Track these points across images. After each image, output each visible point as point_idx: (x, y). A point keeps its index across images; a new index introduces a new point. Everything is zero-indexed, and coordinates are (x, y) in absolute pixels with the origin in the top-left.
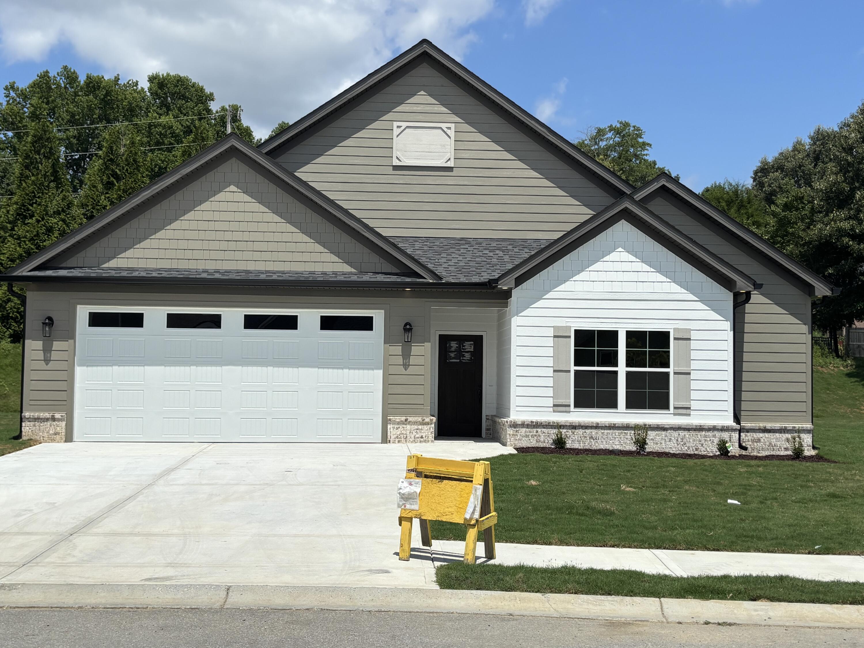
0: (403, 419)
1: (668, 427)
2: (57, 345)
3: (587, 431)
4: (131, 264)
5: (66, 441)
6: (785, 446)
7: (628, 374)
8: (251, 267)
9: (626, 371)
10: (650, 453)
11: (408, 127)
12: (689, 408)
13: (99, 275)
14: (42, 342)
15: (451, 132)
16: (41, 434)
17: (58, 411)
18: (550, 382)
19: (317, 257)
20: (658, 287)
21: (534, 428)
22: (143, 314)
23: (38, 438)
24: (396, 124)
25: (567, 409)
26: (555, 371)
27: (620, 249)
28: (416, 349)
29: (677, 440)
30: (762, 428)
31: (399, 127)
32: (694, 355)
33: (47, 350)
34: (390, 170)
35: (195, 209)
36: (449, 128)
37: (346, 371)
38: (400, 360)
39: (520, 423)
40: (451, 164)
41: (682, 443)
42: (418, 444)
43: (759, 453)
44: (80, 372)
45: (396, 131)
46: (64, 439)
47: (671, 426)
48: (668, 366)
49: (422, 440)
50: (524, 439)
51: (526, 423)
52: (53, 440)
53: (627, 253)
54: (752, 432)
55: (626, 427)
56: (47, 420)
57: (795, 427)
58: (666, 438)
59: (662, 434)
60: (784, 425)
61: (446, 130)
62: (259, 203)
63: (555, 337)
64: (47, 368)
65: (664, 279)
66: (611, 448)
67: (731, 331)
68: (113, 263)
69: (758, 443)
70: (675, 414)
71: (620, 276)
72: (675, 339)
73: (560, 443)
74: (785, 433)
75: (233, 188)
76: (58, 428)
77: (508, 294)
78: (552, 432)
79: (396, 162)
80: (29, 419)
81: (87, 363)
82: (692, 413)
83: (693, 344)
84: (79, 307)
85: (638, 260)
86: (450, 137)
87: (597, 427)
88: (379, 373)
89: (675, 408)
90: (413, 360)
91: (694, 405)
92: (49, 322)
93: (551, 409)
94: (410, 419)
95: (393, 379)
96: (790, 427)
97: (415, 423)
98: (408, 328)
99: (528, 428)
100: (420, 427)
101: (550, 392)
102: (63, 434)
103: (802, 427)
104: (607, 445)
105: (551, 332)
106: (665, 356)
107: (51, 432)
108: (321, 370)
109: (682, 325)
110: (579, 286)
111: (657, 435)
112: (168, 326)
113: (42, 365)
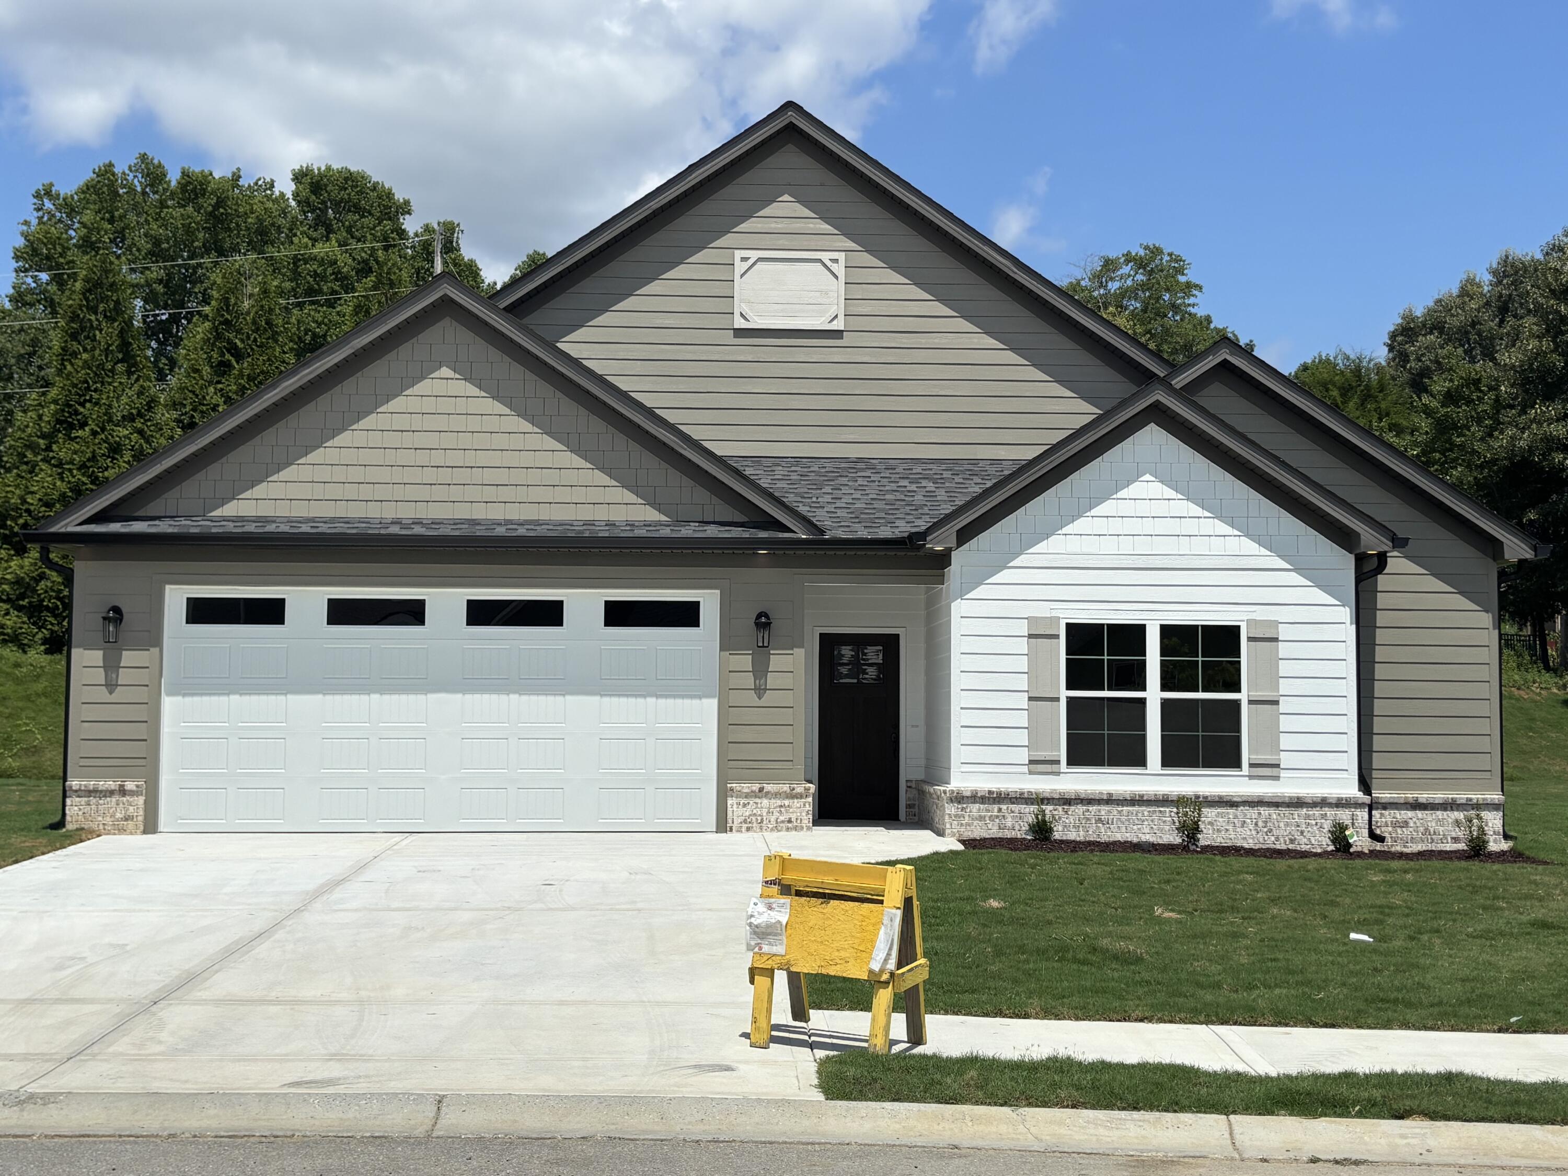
0: (756, 787)
1: (1239, 800)
2: (128, 657)
3: (1091, 809)
4: (265, 510)
5: (145, 832)
6: (1454, 834)
7: (1165, 703)
8: (479, 513)
9: (1161, 699)
10: (1206, 849)
11: (760, 259)
12: (1278, 766)
13: (205, 530)
14: (101, 653)
15: (839, 269)
16: (100, 819)
17: (132, 777)
18: (1022, 719)
19: (595, 495)
20: (1218, 546)
21: (994, 803)
22: (283, 600)
23: (94, 826)
24: (738, 254)
25: (1054, 768)
26: (1030, 699)
27: (1148, 477)
28: (778, 660)
29: (1256, 824)
30: (1411, 801)
31: (744, 259)
32: (1284, 668)
33: (111, 666)
34: (729, 337)
35: (378, 410)
36: (835, 261)
37: (651, 701)
38: (749, 680)
39: (969, 794)
40: (838, 325)
41: (1265, 830)
42: (783, 833)
43: (1405, 847)
44: (169, 705)
45: (740, 267)
46: (142, 828)
47: (1244, 799)
48: (1239, 690)
49: (790, 825)
50: (975, 823)
51: (979, 795)
52: (122, 831)
53: (1160, 484)
54: (1393, 809)
55: (1163, 801)
56: (111, 793)
57: (1471, 800)
58: (1236, 821)
59: (1228, 813)
60: (1450, 796)
61: (829, 263)
62: (493, 398)
63: (1030, 636)
64: (114, 698)
65: (1228, 530)
66: (1135, 840)
67: (1351, 624)
68: (229, 509)
69: (1404, 829)
70: (1251, 777)
71: (1148, 526)
72: (1250, 639)
73: (1042, 830)
74: (1452, 810)
75: (445, 372)
76: (131, 808)
77: (943, 560)
78: (1027, 810)
79: (739, 323)
80: (79, 793)
81: (184, 689)
82: (1283, 774)
83: (1283, 649)
84: (168, 587)
85: (1180, 496)
86: (836, 277)
87: (1109, 800)
88: (711, 705)
89: (1252, 765)
90: (772, 680)
91: (1285, 760)
92: (116, 615)
93: (1025, 769)
94: (768, 787)
95: (736, 715)
96: (1460, 799)
97: (777, 795)
98: (763, 622)
99: (983, 803)
100: (787, 802)
101: (1022, 737)
102: (140, 818)
103: (1484, 799)
104: (1128, 835)
105: (1023, 628)
106: (1231, 669)
107: (118, 815)
108: (606, 700)
109: (1262, 614)
110: (1073, 545)
111: (1218, 815)
112: (330, 622)
113: (102, 694)
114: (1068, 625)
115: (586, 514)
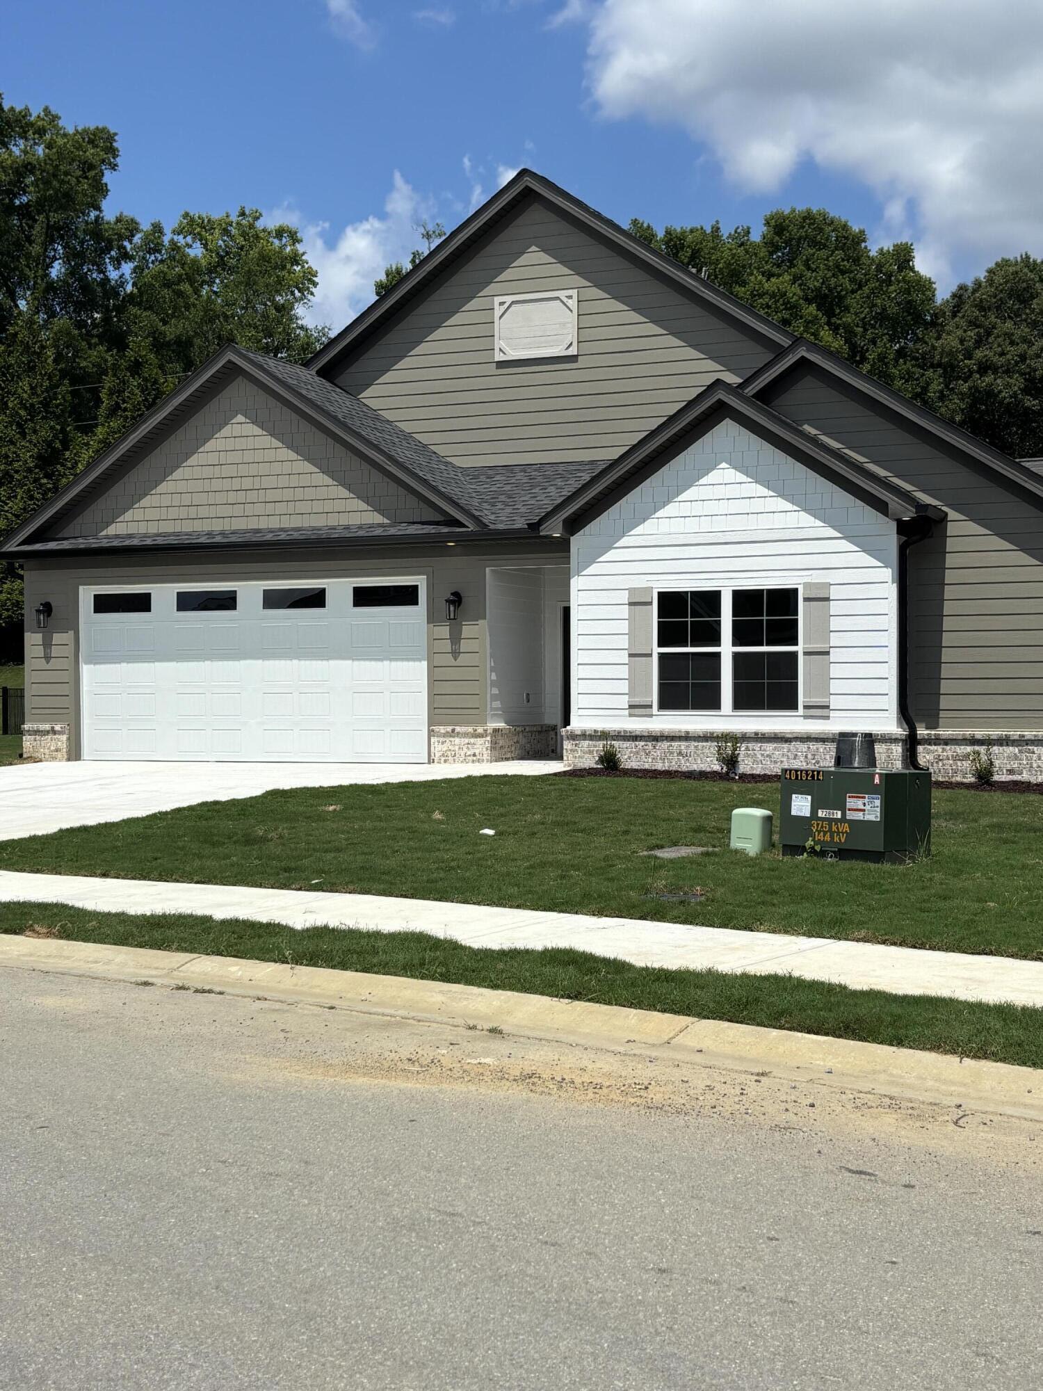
0: (449, 729)
1: (790, 736)
2: (57, 638)
3: (673, 744)
4: (132, 529)
5: (69, 760)
6: (1009, 767)
7: (736, 656)
8: (263, 524)
9: (733, 653)
10: (744, 777)
11: (513, 303)
12: (828, 707)
13: (88, 546)
14: (41, 635)
15: (573, 303)
16: (42, 750)
17: (57, 721)
18: (624, 672)
19: (339, 505)
20: (779, 521)
21: (600, 740)
22: (150, 594)
23: (36, 755)
24: (497, 300)
25: (647, 711)
26: (631, 655)
27: (724, 465)
28: (468, 630)
29: (806, 757)
30: (969, 737)
31: (502, 304)
32: (835, 624)
33: (47, 644)
34: (492, 369)
35: (199, 451)
36: (570, 297)
37: (386, 663)
38: (447, 646)
39: (579, 733)
40: (573, 351)
41: (814, 761)
42: (470, 764)
43: (964, 777)
44: (86, 671)
45: (498, 311)
46: (66, 757)
47: (795, 735)
48: (796, 644)
49: (475, 758)
50: (586, 756)
51: (587, 733)
52: (54, 759)
53: (733, 471)
54: (954, 745)
56: (48, 732)
57: (1023, 736)
58: (789, 754)
59: (783, 748)
60: (1004, 733)
61: (565, 300)
62: (271, 435)
63: (631, 604)
64: (48, 667)
65: (789, 506)
66: (708, 770)
67: (893, 583)
68: (112, 530)
69: (963, 762)
70: (805, 717)
71: (723, 507)
72: (806, 600)
73: (610, 762)
74: (1007, 745)
75: (240, 418)
76: (59, 743)
77: (562, 547)
78: (625, 746)
79: (499, 357)
80: (31, 732)
81: (92, 661)
82: (832, 714)
83: (834, 608)
84: (81, 588)
85: (750, 480)
86: (571, 311)
87: (687, 737)
88: (425, 663)
89: (806, 707)
90: (464, 645)
91: (835, 702)
92: (47, 609)
93: (627, 712)
94: (458, 729)
95: (439, 673)
96: (1013, 735)
97: (466, 735)
98: (456, 600)
99: (591, 740)
100: (472, 740)
101: (624, 687)
102: (65, 750)
103: (1035, 736)
104: (702, 765)
105: (624, 597)
107: (52, 748)
108: (356, 663)
109: (817, 577)
110: (665, 526)
111: (775, 749)
112: (179, 609)
113: (42, 664)
114: (660, 594)
115: (333, 521)
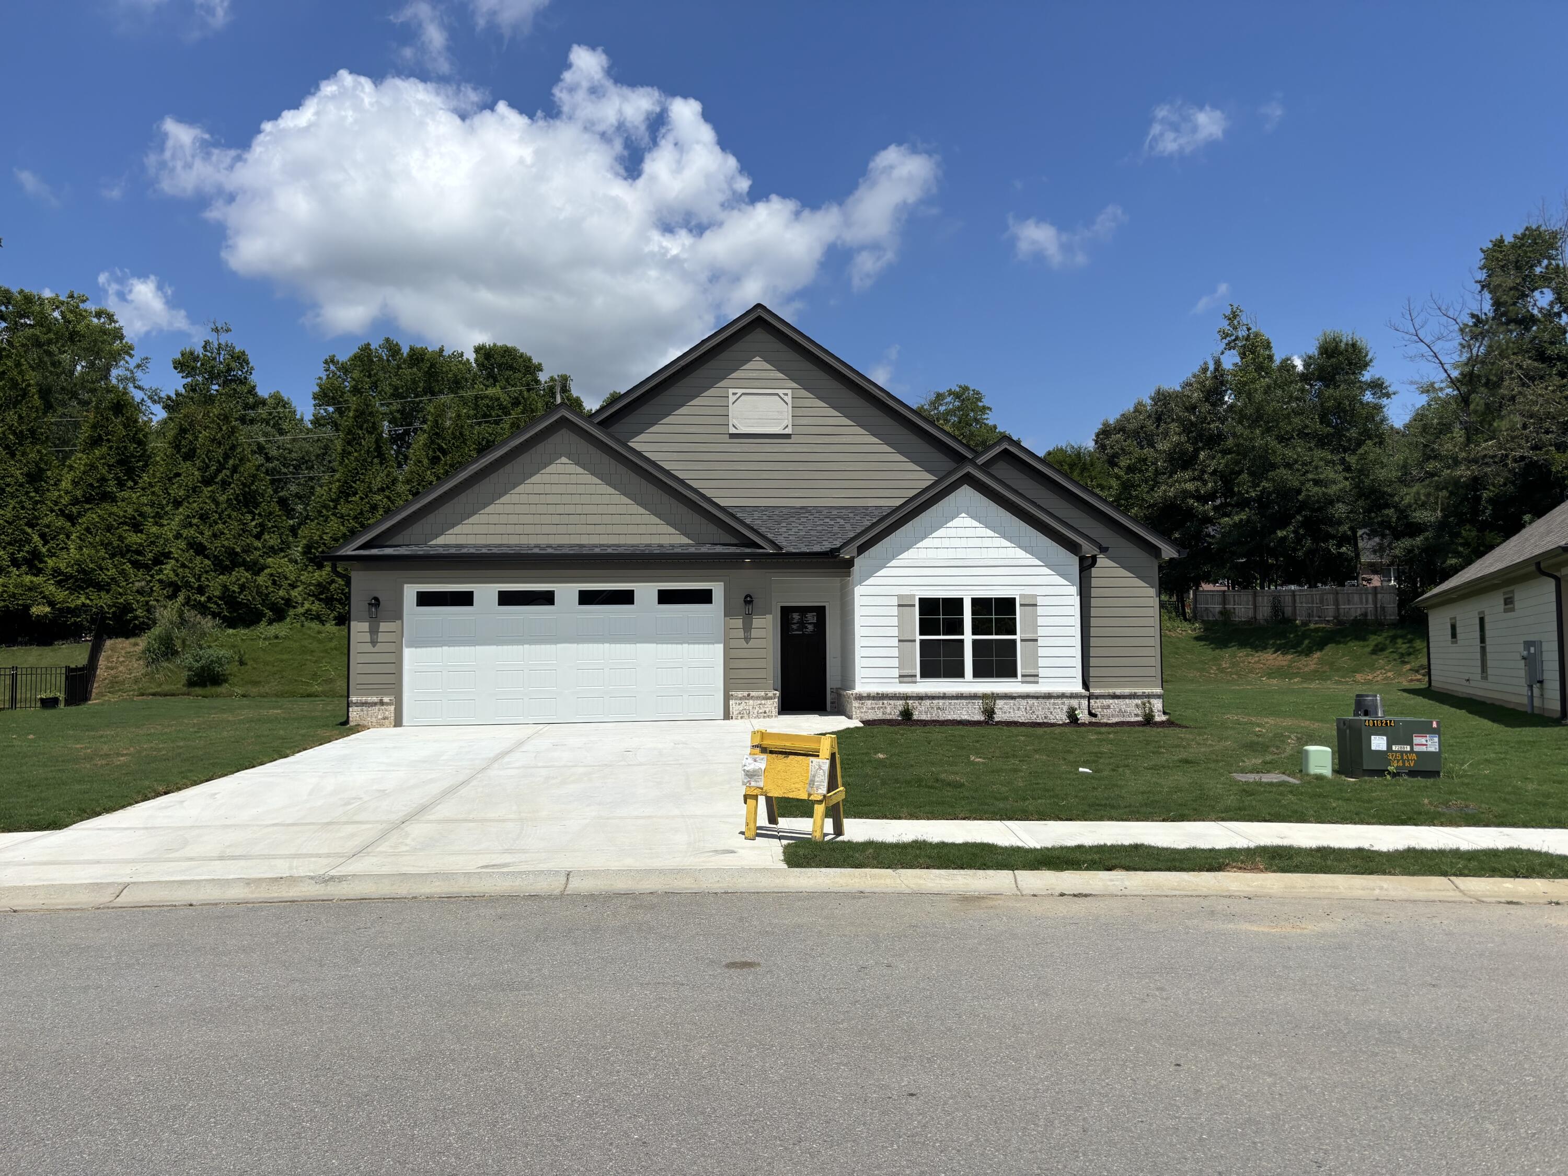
0: (746, 694)
1: (1016, 695)
2: (383, 626)
4: (461, 540)
5: (395, 726)
6: (1135, 712)
7: (975, 642)
8: (584, 540)
9: (972, 639)
10: (998, 723)
11: (744, 394)
12: (1037, 676)
13: (426, 553)
14: (367, 624)
15: (788, 399)
16: (369, 719)
17: (387, 694)
18: (895, 652)
19: (653, 529)
20: (1003, 553)
21: (880, 700)
22: (472, 592)
23: (366, 723)
24: (731, 391)
25: (913, 679)
26: (900, 641)
27: (963, 515)
28: (757, 622)
29: (1026, 709)
30: (1111, 694)
31: (734, 394)
32: (1040, 621)
33: (374, 631)
34: (726, 438)
36: (786, 394)
37: (686, 646)
38: (741, 634)
39: (865, 695)
40: (788, 431)
41: (1031, 712)
42: (762, 719)
43: (1109, 720)
44: (407, 653)
45: (732, 398)
46: (393, 724)
47: (1019, 694)
48: (1015, 634)
49: (765, 715)
50: (869, 711)
51: (871, 695)
52: (382, 725)
53: (970, 519)
54: (1101, 699)
55: (974, 697)
56: (375, 704)
57: (1146, 693)
58: (1015, 707)
59: (1010, 703)
60: (1133, 691)
61: (782, 396)
62: (592, 474)
63: (899, 606)
64: (375, 650)
65: (1008, 544)
66: (959, 719)
67: (1077, 596)
68: (440, 540)
69: (1109, 710)
70: (1022, 682)
71: (963, 542)
72: (1021, 605)
73: (907, 714)
74: (1134, 699)
75: (564, 460)
76: (387, 713)
77: (850, 563)
78: (898, 703)
79: (732, 430)
80: (356, 704)
81: (415, 644)
82: (1040, 680)
83: (1040, 610)
84: (405, 586)
85: (982, 526)
86: (787, 404)
87: (944, 697)
88: (720, 647)
89: (1023, 676)
90: (754, 633)
91: (1042, 672)
92: (376, 602)
93: (897, 680)
94: (753, 694)
95: (734, 653)
96: (1139, 692)
97: (758, 698)
98: (748, 600)
99: (873, 700)
100: (763, 702)
101: (896, 662)
102: (392, 718)
103: (1152, 692)
104: (955, 716)
105: (895, 601)
106: (1011, 623)
107: (380, 717)
108: (660, 646)
109: (1028, 591)
110: (922, 554)
111: (1005, 704)
112: (499, 604)
113: (369, 647)
114: (920, 599)
115: (646, 540)
